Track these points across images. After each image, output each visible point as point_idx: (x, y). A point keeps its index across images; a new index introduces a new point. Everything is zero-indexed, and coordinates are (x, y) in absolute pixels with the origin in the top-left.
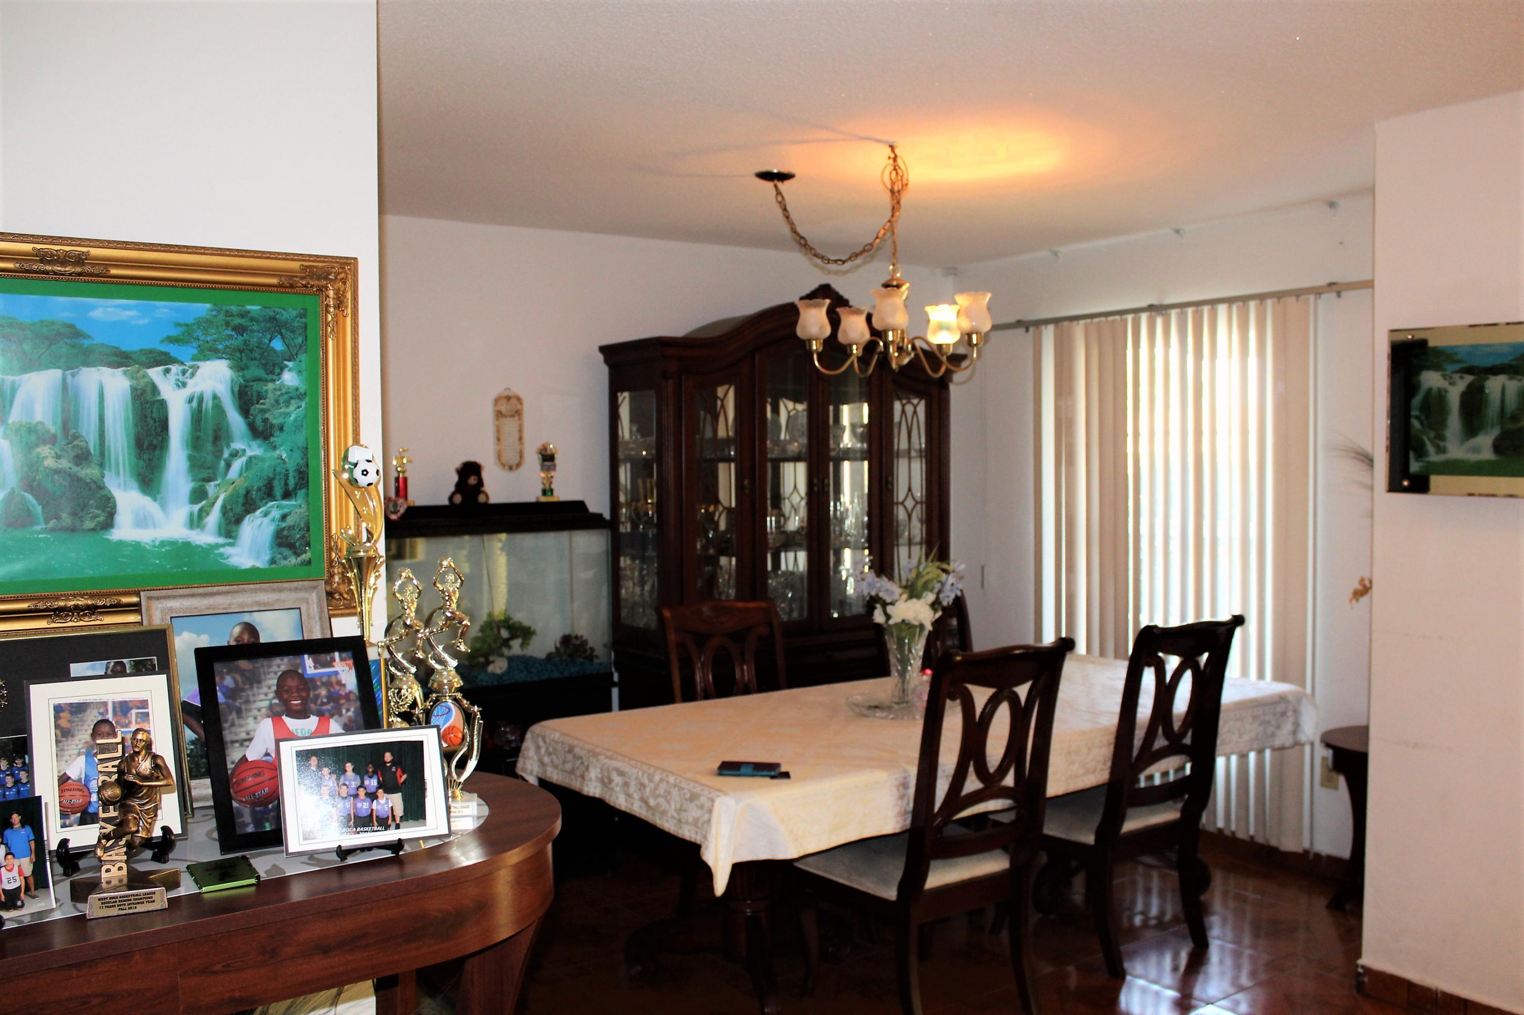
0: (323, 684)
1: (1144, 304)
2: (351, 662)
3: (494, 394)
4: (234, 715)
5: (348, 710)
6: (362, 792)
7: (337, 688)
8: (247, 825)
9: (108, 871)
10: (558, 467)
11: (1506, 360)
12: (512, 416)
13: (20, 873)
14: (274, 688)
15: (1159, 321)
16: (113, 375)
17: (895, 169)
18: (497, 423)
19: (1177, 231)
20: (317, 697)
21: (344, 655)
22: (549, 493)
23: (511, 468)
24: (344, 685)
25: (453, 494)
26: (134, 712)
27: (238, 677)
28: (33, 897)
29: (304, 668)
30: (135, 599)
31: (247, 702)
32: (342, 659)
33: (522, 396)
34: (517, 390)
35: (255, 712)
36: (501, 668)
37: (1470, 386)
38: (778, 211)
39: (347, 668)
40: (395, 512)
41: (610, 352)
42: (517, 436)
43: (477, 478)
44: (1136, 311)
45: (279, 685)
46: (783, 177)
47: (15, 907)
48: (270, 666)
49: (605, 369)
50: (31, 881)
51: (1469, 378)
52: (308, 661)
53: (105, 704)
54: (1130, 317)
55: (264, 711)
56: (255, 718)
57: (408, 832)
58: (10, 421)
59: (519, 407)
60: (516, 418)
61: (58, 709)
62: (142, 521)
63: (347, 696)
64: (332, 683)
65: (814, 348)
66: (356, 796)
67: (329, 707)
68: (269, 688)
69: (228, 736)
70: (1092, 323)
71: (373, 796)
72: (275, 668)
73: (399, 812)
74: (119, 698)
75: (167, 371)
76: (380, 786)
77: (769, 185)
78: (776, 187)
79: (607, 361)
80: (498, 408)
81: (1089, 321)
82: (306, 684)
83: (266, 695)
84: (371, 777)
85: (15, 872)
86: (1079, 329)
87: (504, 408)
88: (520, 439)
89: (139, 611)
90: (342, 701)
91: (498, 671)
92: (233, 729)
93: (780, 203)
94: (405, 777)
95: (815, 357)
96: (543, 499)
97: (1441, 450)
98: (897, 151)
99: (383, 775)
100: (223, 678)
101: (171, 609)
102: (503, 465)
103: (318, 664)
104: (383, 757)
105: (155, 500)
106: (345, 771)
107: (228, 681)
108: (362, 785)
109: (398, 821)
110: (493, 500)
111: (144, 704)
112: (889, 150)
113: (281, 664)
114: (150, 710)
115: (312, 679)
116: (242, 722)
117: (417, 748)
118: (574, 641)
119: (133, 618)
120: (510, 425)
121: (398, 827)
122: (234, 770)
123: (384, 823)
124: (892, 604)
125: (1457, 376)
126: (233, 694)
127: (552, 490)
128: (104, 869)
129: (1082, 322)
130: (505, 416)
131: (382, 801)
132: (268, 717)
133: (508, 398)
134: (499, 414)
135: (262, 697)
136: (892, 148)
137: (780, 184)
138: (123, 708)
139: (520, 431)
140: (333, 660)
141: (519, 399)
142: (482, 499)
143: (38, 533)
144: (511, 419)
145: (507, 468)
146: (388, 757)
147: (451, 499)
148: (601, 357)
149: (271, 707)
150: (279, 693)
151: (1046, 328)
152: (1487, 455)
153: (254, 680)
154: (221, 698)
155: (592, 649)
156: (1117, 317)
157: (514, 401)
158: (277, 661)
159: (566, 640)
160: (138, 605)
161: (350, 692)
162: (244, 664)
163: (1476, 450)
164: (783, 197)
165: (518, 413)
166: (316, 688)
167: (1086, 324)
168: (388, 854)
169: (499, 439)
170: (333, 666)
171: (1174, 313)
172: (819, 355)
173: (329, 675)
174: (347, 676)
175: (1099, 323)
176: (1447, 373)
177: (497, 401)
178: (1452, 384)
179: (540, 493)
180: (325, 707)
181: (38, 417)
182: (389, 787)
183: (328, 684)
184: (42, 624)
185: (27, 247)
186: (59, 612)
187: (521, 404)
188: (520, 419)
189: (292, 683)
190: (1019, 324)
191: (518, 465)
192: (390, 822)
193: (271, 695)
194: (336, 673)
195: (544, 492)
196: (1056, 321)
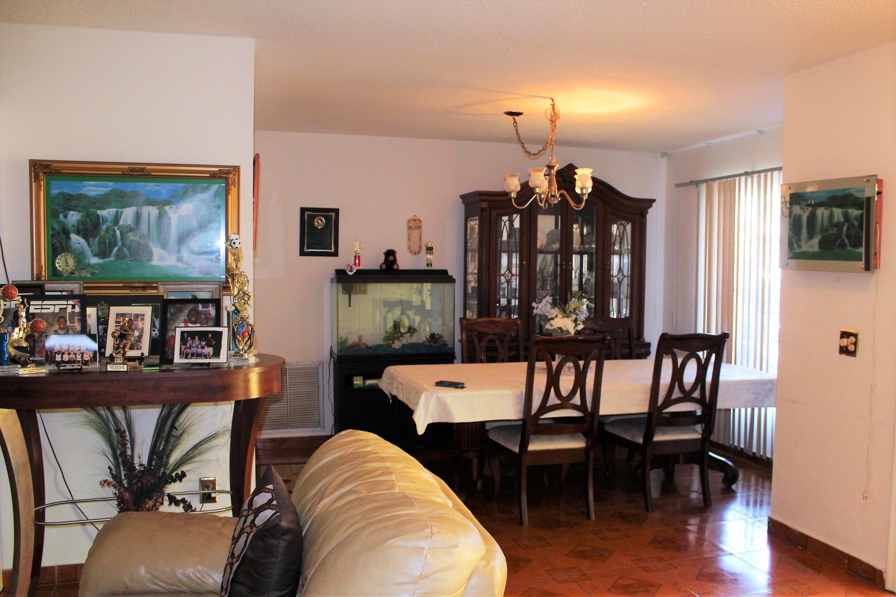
0: (204, 314)
1: (742, 172)
2: (215, 307)
3: (408, 219)
4: (172, 321)
5: (211, 323)
6: (200, 346)
7: (208, 315)
8: (169, 356)
9: (117, 360)
10: (434, 253)
11: (823, 200)
12: (417, 229)
13: (89, 355)
14: (187, 314)
15: (749, 180)
16: (153, 209)
17: (553, 110)
18: (409, 232)
19: (760, 132)
20: (201, 318)
21: (213, 305)
22: (430, 266)
23: (415, 254)
24: (211, 315)
25: (382, 264)
26: (140, 317)
27: (176, 309)
28: (92, 363)
29: (198, 308)
30: (156, 285)
31: (177, 317)
32: (212, 306)
33: (421, 219)
34: (419, 216)
35: (179, 321)
36: (398, 346)
37: (811, 212)
38: (514, 131)
39: (213, 309)
40: (351, 271)
41: (464, 197)
42: (419, 239)
43: (393, 257)
44: (740, 175)
45: (189, 313)
46: (518, 114)
47: (87, 365)
48: (187, 306)
49: (463, 207)
50: (92, 359)
51: (810, 209)
52: (200, 306)
53: (131, 314)
54: (737, 179)
55: (182, 321)
56: (179, 323)
57: (213, 360)
58: (120, 224)
59: (420, 224)
60: (419, 230)
61: (117, 315)
62: (162, 258)
63: (211, 318)
64: (207, 314)
65: (513, 196)
66: (197, 347)
67: (204, 321)
68: (185, 313)
69: (169, 328)
70: (721, 182)
71: (203, 348)
72: (188, 307)
73: (211, 353)
74: (136, 313)
75: (171, 207)
76: (206, 344)
77: (511, 118)
78: (514, 119)
79: (464, 202)
80: (409, 225)
81: (720, 181)
82: (198, 313)
83: (184, 316)
84: (203, 341)
85: (88, 355)
86: (716, 185)
87: (412, 225)
88: (420, 239)
89: (157, 289)
90: (209, 320)
91: (397, 347)
92: (171, 326)
93: (515, 126)
94: (215, 342)
95: (513, 200)
96: (427, 268)
97: (799, 247)
98: (554, 101)
99: (207, 341)
100: (171, 309)
101: (168, 289)
102: (412, 252)
103: (203, 307)
104: (208, 335)
105: (166, 251)
106: (195, 339)
107: (172, 310)
108: (200, 344)
109: (210, 356)
110: (400, 268)
111: (143, 315)
112: (551, 100)
113: (191, 306)
114: (145, 317)
115: (200, 312)
116: (174, 324)
117: (221, 333)
118: (437, 336)
119: (156, 291)
120: (415, 233)
121: (210, 358)
122: (169, 338)
123: (206, 357)
124: (553, 319)
125: (805, 208)
126: (173, 314)
127: (431, 264)
128: (115, 359)
129: (717, 182)
130: (413, 229)
131: (206, 349)
132: (183, 323)
133: (415, 220)
134: (410, 228)
135: (182, 316)
136: (552, 100)
137: (516, 118)
138: (137, 316)
139: (420, 236)
140: (209, 306)
141: (420, 221)
142: (395, 267)
143: (127, 261)
144: (417, 230)
145: (413, 253)
146: (210, 335)
147: (381, 266)
148: (461, 200)
149: (185, 320)
150: (188, 316)
151: (702, 185)
152: (816, 249)
153: (181, 310)
154: (169, 315)
155: (445, 341)
156: (732, 179)
157: (418, 222)
158: (190, 305)
159: (433, 336)
160: (157, 287)
161: (213, 317)
162: (178, 305)
163: (812, 247)
164: (516, 123)
165: (419, 227)
166: (201, 315)
167: (719, 183)
168: (207, 367)
169: (409, 240)
170: (208, 308)
171: (755, 176)
172: (515, 199)
173: (207, 311)
174: (212, 311)
175: (724, 182)
176: (802, 206)
177: (409, 221)
178: (804, 212)
179: (426, 265)
180: (203, 321)
181: (129, 223)
182: (209, 345)
183: (206, 314)
184: (128, 291)
185: (126, 167)
186: (133, 288)
187: (421, 223)
188: (420, 230)
189: (193, 313)
190: (691, 183)
191: (419, 252)
192: (208, 356)
193: (186, 316)
194: (209, 311)
195: (428, 265)
196: (706, 181)
